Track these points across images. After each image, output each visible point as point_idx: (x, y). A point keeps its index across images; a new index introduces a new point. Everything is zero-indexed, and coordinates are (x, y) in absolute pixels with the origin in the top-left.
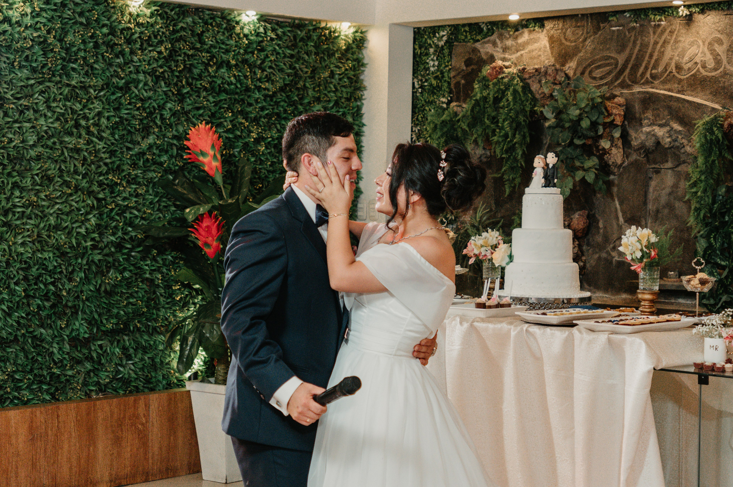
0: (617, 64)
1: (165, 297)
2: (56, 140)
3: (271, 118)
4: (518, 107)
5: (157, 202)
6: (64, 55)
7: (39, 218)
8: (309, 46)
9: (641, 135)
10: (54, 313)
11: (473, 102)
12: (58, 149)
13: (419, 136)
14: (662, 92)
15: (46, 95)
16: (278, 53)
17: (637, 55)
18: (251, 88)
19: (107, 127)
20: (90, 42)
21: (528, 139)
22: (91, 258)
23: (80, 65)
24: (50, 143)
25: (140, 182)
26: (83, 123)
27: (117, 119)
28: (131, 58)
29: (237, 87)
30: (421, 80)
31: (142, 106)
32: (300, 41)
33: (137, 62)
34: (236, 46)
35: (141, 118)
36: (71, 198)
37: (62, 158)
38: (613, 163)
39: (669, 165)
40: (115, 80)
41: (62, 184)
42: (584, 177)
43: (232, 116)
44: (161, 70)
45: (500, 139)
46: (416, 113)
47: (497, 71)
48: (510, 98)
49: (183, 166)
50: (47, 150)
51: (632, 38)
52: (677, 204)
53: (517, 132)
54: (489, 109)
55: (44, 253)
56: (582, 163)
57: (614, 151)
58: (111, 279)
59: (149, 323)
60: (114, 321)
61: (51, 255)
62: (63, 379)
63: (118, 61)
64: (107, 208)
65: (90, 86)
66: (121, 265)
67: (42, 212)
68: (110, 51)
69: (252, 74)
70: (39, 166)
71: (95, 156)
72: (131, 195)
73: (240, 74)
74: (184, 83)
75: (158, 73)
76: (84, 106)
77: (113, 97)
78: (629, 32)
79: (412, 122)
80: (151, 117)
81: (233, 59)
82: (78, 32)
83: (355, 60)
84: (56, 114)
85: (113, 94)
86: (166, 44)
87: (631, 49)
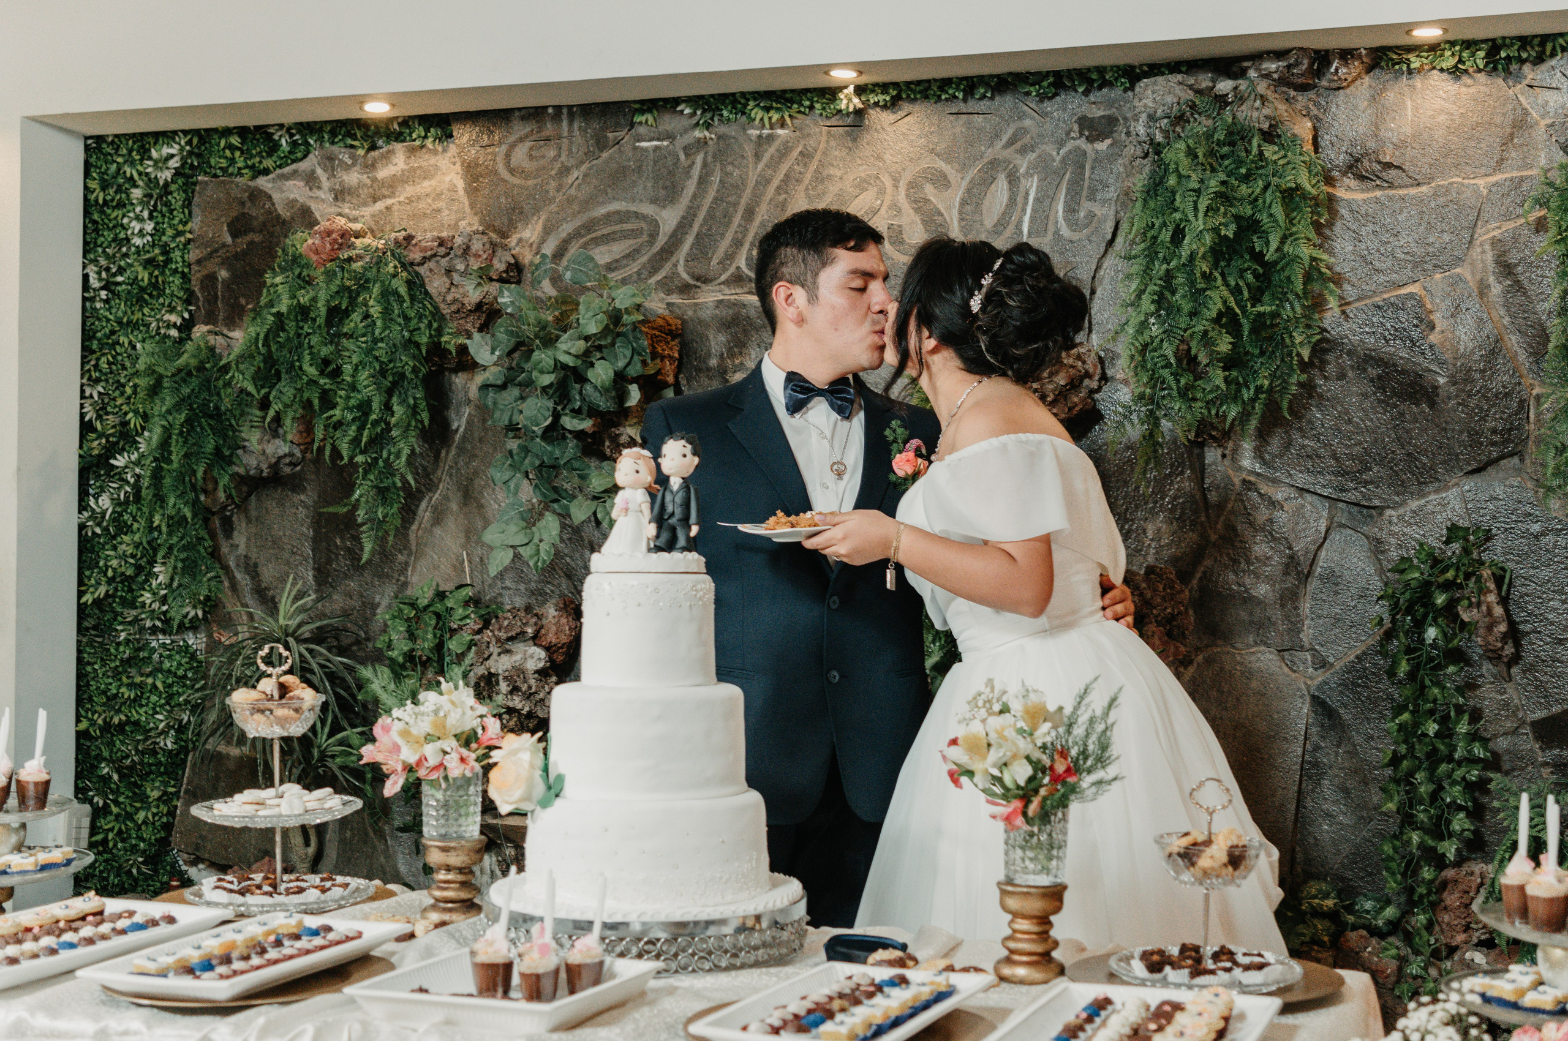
0: (653, 236)
4: (397, 333)
11: (269, 320)
13: (104, 408)
17: (710, 211)
21: (425, 416)
30: (108, 269)
42: (593, 515)
45: (349, 416)
46: (93, 352)
47: (335, 240)
48: (375, 310)
51: (696, 172)
53: (395, 400)
54: (315, 340)
56: (583, 478)
78: (687, 155)
79: (83, 373)
87: (694, 196)
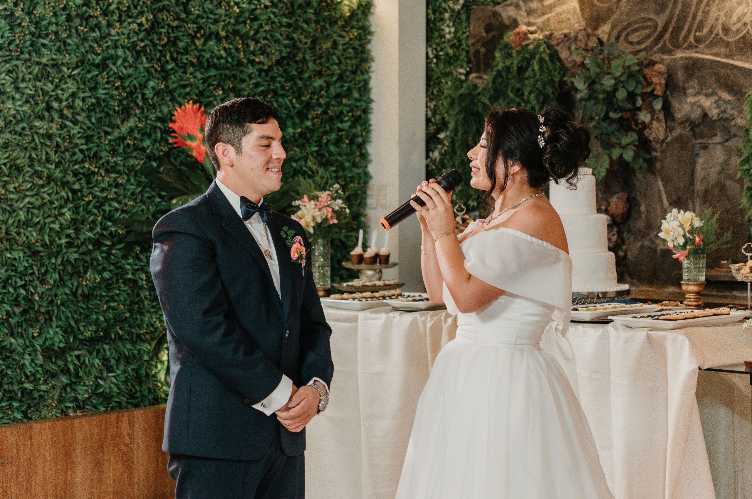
0: (656, 28)
1: (150, 300)
2: (25, 125)
3: (266, 96)
4: (545, 78)
5: (140, 192)
6: (33, 30)
7: (7, 213)
8: (308, 14)
9: (686, 106)
10: (26, 320)
11: (495, 73)
12: (27, 135)
13: (435, 112)
14: (708, 57)
15: (14, 75)
16: (273, 23)
17: (679, 16)
18: (243, 62)
19: (82, 109)
20: (62, 15)
22: (66, 258)
23: (51, 41)
24: (18, 128)
25: (120, 171)
26: (55, 105)
27: (94, 101)
28: (109, 31)
29: (227, 62)
30: (436, 49)
31: (121, 85)
32: (298, 8)
33: (115, 36)
34: (226, 16)
35: (120, 98)
36: (43, 190)
37: (32, 145)
38: (654, 138)
39: (718, 139)
40: (90, 56)
41: (32, 175)
42: (621, 155)
43: (223, 93)
44: (142, 44)
46: (430, 86)
47: (521, 37)
48: (536, 68)
49: (169, 151)
50: (16, 137)
52: (729, 184)
54: (513, 81)
55: (14, 252)
56: (619, 139)
57: (655, 124)
58: (89, 281)
59: (133, 330)
60: (93, 328)
61: (21, 254)
62: (36, 395)
63: (94, 35)
64: (84, 200)
65: (63, 64)
66: (101, 265)
67: (11, 206)
68: (84, 23)
69: (245, 46)
70: (7, 154)
71: (70, 142)
72: (110, 185)
73: (231, 47)
74: (168, 57)
75: (138, 48)
76: (57, 87)
77: (89, 76)
79: (427, 96)
80: (131, 97)
81: (223, 30)
82: (49, 3)
83: (360, 28)
84: (25, 96)
85: (89, 72)
86: (147, 14)
87: (672, 10)
